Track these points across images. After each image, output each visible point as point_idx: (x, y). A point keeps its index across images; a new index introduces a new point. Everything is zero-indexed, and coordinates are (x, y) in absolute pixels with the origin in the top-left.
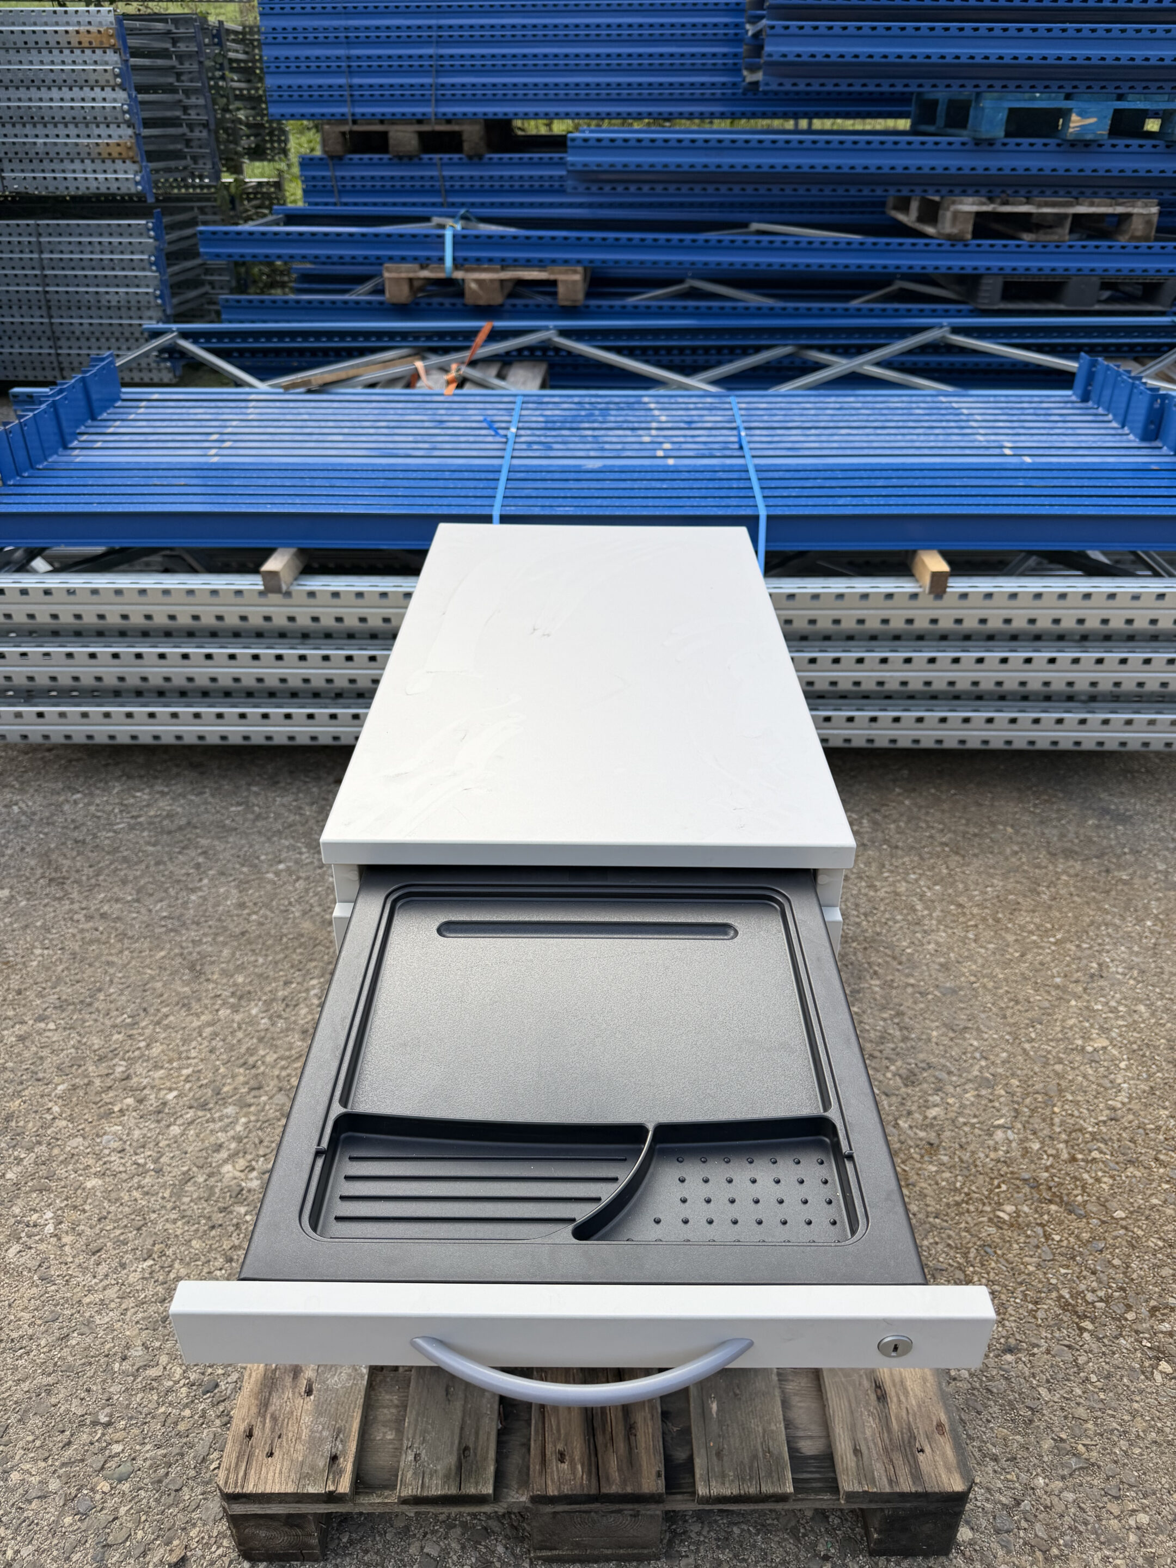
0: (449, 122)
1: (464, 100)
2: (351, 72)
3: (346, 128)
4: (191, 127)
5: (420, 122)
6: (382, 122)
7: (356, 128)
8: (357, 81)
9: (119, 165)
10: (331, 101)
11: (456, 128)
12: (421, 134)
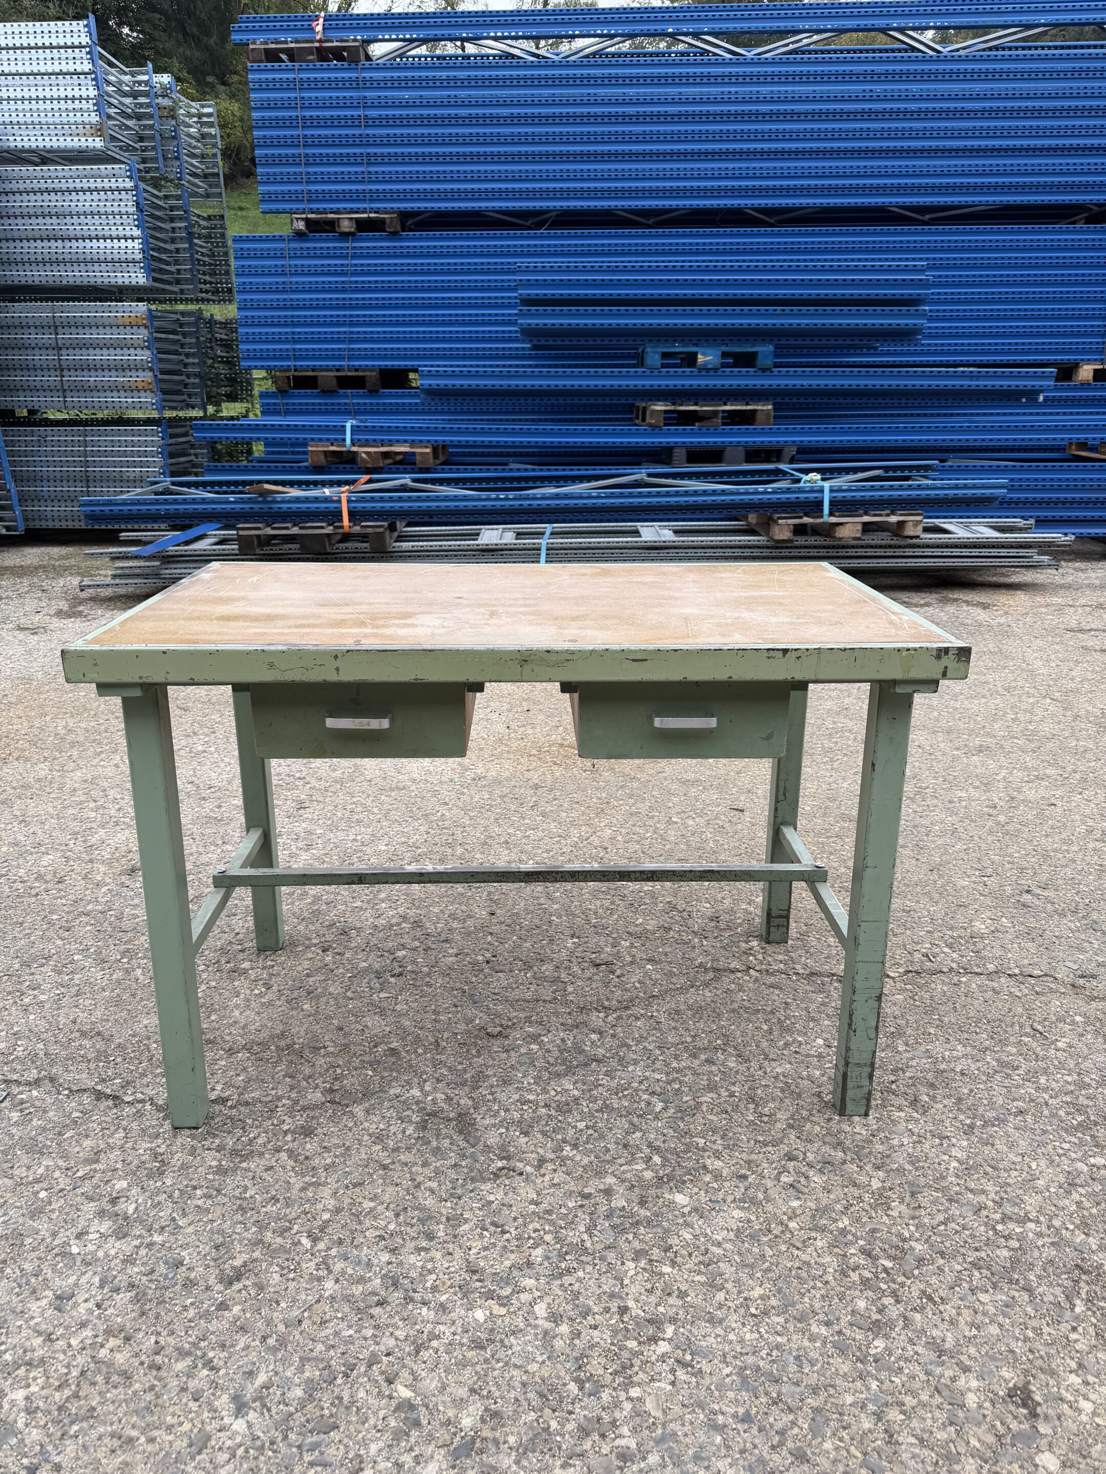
0: (356, 370)
1: (366, 358)
2: (295, 341)
3: (290, 374)
4: (188, 376)
5: (338, 370)
6: (313, 370)
7: (296, 374)
8: (298, 346)
9: (142, 394)
10: (281, 358)
11: (361, 374)
12: (339, 378)
